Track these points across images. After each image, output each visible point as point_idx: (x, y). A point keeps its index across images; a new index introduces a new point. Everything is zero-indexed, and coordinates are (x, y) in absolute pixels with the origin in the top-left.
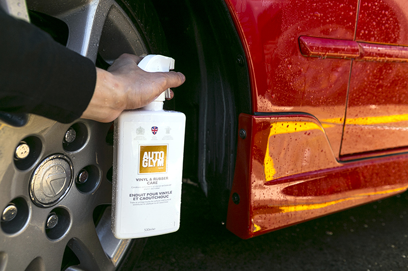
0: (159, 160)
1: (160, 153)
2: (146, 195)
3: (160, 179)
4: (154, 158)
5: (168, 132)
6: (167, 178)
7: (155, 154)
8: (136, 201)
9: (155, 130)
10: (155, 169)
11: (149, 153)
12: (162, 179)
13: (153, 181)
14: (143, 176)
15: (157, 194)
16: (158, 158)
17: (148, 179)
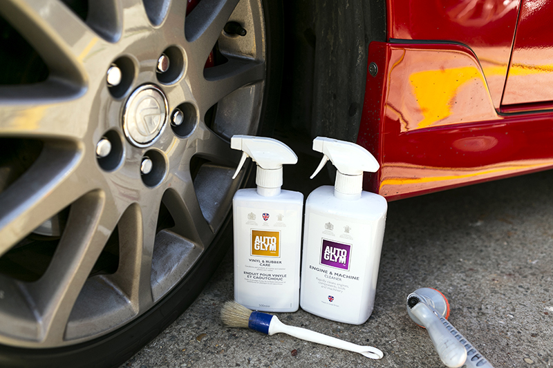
0: (271, 245)
1: (272, 239)
2: (259, 275)
3: (272, 262)
4: (266, 243)
5: (280, 219)
6: (280, 262)
7: (266, 239)
8: (250, 278)
9: (266, 216)
10: (267, 253)
11: (261, 237)
12: (275, 262)
13: (265, 263)
14: (255, 257)
15: (270, 275)
16: (270, 243)
17: (261, 261)
